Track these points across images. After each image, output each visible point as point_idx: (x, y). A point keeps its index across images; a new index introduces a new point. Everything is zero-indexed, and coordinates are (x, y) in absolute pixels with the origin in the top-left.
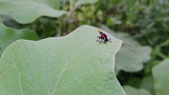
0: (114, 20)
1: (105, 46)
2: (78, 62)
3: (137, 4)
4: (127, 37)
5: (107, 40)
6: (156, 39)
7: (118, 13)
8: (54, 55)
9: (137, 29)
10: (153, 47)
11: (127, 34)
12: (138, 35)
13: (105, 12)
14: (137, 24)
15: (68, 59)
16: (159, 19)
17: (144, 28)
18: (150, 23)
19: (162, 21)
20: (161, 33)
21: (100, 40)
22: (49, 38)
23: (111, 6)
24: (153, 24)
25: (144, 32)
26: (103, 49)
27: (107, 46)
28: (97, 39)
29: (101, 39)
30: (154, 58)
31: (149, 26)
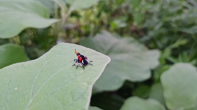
0: (119, 23)
1: (82, 72)
2: (45, 99)
3: (143, 3)
4: (132, 42)
5: (86, 63)
6: (165, 40)
7: (123, 15)
8: (16, 89)
9: (145, 31)
10: (162, 50)
11: (131, 39)
12: (145, 38)
13: (109, 14)
14: (145, 25)
15: (33, 94)
16: (168, 19)
17: (152, 29)
18: (157, 23)
19: (171, 21)
20: (171, 33)
21: (77, 64)
22: (14, 64)
23: (115, 7)
24: (161, 24)
25: (151, 34)
26: (80, 76)
27: (85, 72)
28: (73, 63)
29: (79, 62)
30: (164, 62)
31: (157, 27)
